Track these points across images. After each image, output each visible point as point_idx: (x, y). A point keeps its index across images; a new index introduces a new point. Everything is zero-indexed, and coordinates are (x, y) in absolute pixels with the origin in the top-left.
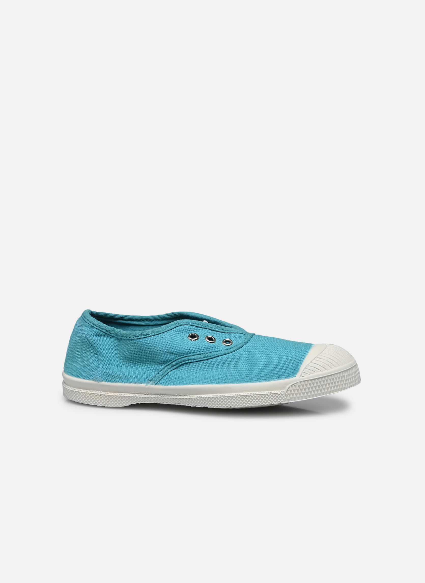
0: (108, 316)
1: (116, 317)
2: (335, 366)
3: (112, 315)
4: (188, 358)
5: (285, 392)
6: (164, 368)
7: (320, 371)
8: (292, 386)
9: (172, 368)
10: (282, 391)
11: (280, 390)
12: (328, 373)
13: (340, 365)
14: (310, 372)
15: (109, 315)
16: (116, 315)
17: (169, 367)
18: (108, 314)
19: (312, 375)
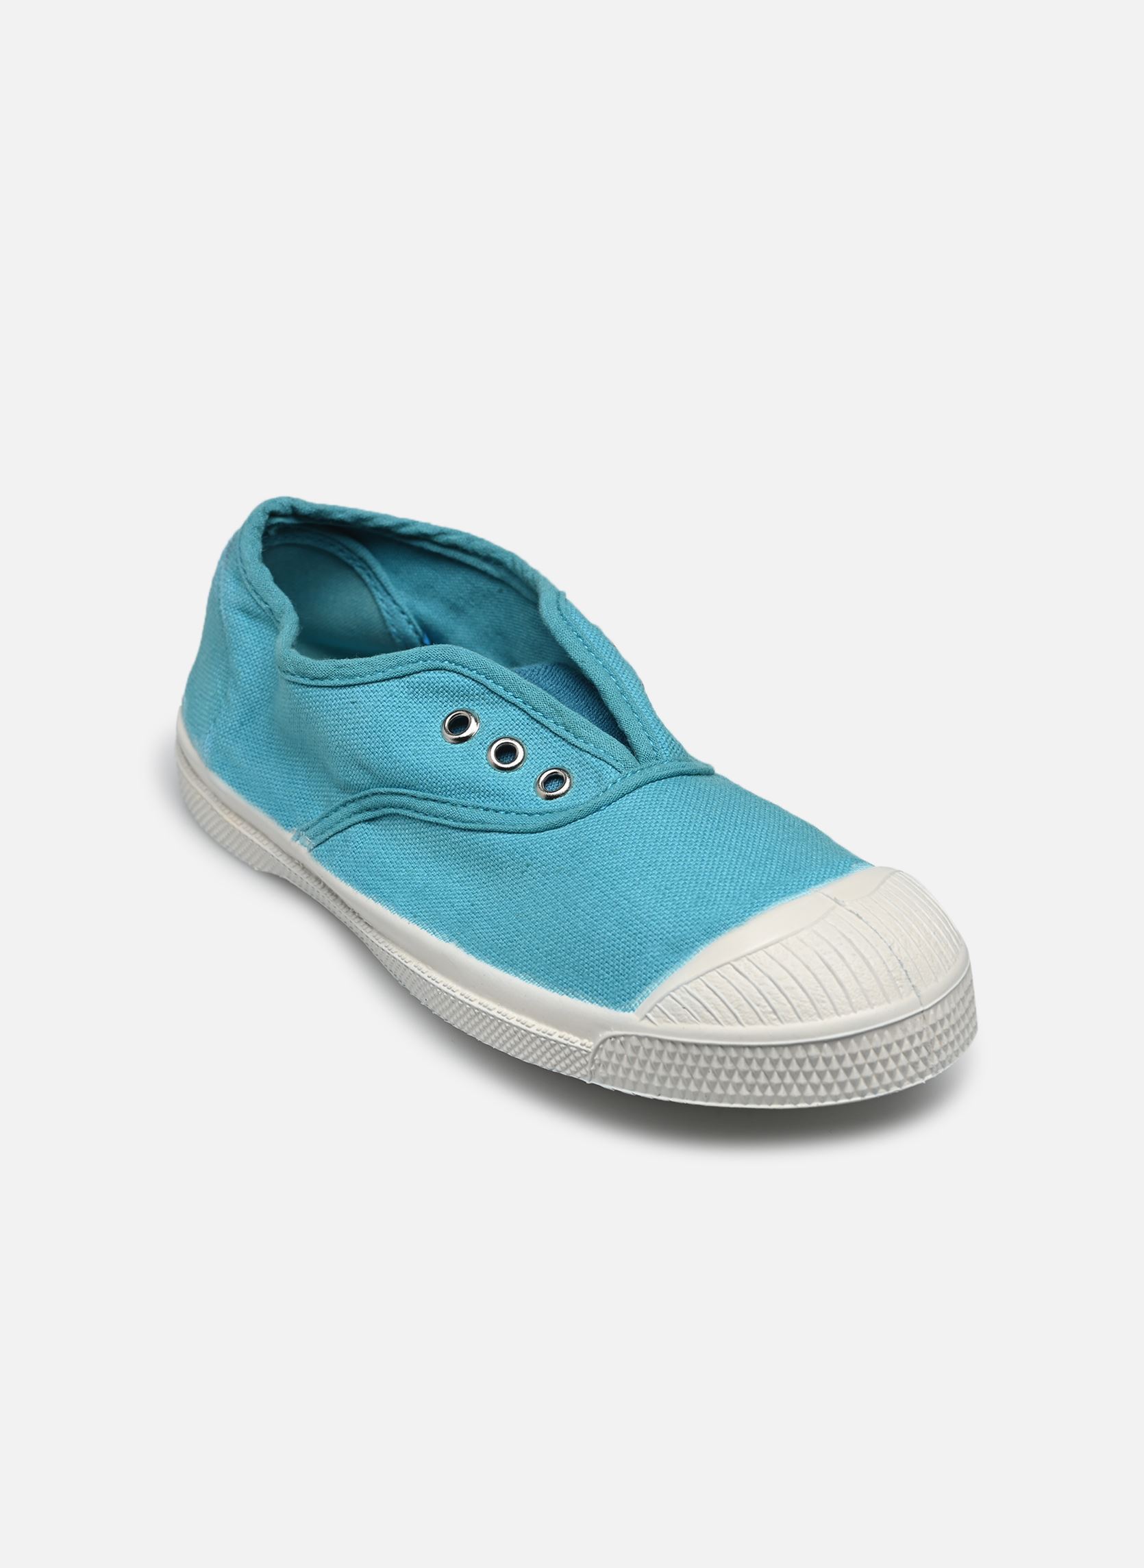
0: (370, 524)
1: (403, 530)
2: (779, 1018)
3: (386, 523)
4: (404, 800)
5: (590, 1050)
6: (344, 805)
7: (715, 1022)
8: (613, 1039)
9: (360, 817)
10: (584, 1045)
11: (581, 1036)
12: (741, 1038)
13: (804, 1019)
14: (679, 1015)
15: (375, 520)
16: (404, 524)
17: (353, 807)
18: (371, 517)
19: (680, 1026)
